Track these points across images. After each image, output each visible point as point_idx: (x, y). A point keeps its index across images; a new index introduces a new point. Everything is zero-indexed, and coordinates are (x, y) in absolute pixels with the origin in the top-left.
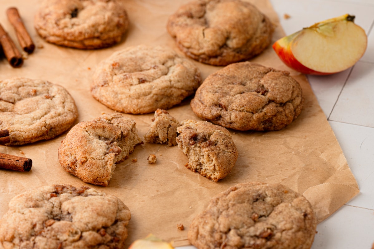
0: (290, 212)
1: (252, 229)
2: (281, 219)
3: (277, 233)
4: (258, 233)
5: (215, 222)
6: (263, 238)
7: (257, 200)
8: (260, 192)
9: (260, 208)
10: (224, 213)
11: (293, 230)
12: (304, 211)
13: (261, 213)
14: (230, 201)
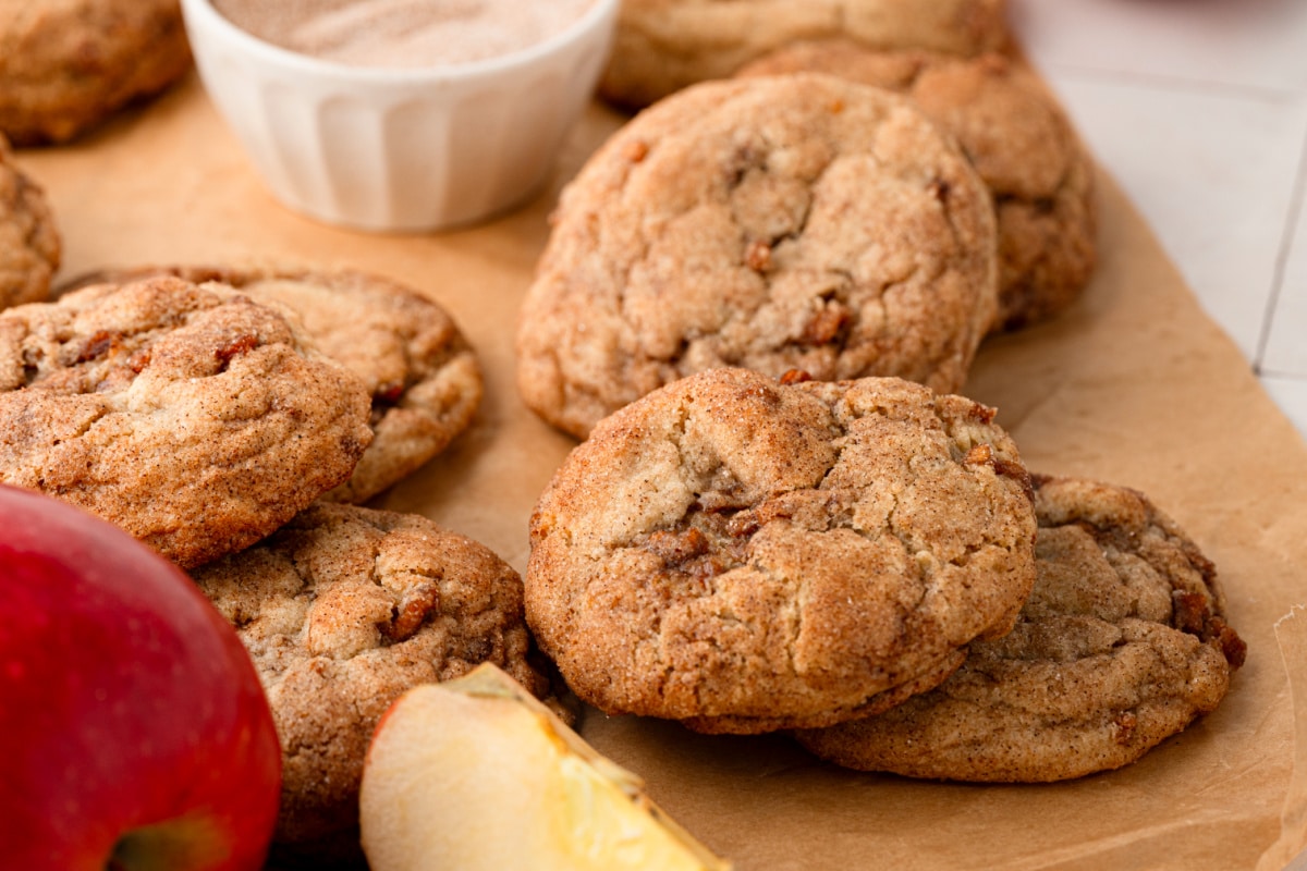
0: (882, 196)
1: (766, 316)
2: (861, 237)
3: (863, 303)
4: (796, 331)
5: (615, 322)
6: (818, 344)
7: (738, 177)
8: (741, 136)
9: (764, 203)
10: (637, 274)
11: (921, 276)
12: (930, 173)
13: (775, 227)
14: (642, 215)
